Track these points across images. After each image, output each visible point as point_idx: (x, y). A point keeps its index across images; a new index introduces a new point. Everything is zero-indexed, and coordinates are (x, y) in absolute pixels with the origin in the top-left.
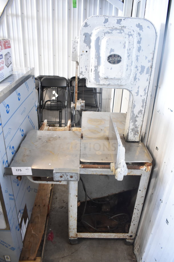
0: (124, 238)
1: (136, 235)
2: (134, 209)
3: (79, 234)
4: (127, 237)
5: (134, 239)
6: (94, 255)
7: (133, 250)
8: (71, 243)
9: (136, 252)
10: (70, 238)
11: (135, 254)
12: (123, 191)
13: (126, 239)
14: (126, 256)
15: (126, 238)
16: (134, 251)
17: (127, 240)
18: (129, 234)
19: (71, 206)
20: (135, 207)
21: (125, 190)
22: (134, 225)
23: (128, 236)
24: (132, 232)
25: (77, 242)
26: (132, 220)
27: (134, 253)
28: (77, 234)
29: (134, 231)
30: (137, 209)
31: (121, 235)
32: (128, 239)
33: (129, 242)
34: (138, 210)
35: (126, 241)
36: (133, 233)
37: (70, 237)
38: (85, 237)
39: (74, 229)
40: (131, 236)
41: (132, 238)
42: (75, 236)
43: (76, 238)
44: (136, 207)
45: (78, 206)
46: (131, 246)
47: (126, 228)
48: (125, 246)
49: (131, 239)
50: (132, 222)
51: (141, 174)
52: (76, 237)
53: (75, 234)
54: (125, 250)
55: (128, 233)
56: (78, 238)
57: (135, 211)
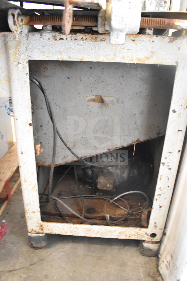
0: (139, 238)
1: (164, 234)
2: (161, 165)
3: (45, 224)
4: (146, 238)
5: (160, 242)
6: (74, 271)
7: (158, 266)
8: (32, 244)
9: (163, 269)
10: (29, 234)
11: (160, 275)
12: (138, 140)
13: (144, 241)
14: (142, 276)
15: (143, 239)
16: (159, 268)
17: (145, 245)
18: (150, 230)
19: (22, 153)
20: (163, 160)
21: (142, 139)
22: (161, 207)
23: (148, 235)
24: (156, 226)
25: (44, 244)
26: (156, 193)
27: (158, 271)
28: (41, 226)
29: (161, 223)
30: (166, 164)
31: (133, 233)
32: (148, 242)
33: (150, 250)
34: (170, 169)
35: (143, 246)
36: (158, 228)
37: (29, 231)
38: (59, 233)
39: (34, 212)
40: (153, 235)
41: (155, 239)
42: (37, 229)
43: (41, 235)
44: (166, 158)
45: (36, 154)
46: (154, 259)
47: (144, 216)
48: (142, 258)
49: (153, 243)
50: (156, 200)
51: (177, 63)
52: (40, 231)
53: (37, 225)
54: (140, 266)
55: (147, 227)
56: (47, 234)
57: (163, 171)
